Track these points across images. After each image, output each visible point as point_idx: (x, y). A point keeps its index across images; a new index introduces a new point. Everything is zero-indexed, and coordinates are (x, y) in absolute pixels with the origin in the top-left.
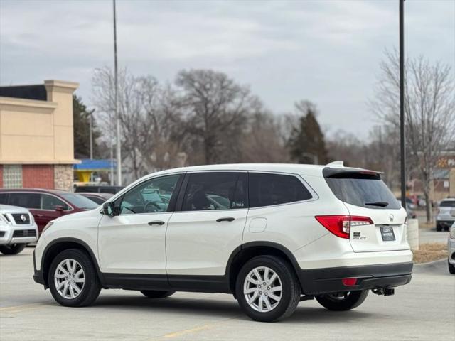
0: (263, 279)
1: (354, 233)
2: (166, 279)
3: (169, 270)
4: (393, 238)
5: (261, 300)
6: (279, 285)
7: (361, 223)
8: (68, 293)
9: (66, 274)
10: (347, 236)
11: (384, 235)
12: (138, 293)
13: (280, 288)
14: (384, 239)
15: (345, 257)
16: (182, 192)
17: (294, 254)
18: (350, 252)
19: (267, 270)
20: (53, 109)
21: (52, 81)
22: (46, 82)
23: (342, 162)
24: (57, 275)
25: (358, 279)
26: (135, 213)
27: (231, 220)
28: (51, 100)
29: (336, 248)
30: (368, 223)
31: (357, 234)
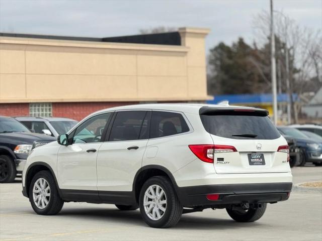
0: (155, 194)
1: (218, 159)
2: (97, 194)
3: (99, 187)
4: (263, 163)
5: (154, 211)
6: (165, 199)
7: (225, 150)
8: (41, 204)
9: (40, 190)
10: (211, 161)
11: (252, 160)
12: (113, 206)
13: (165, 202)
14: (251, 163)
15: (208, 177)
16: (110, 127)
17: (173, 175)
18: (213, 174)
19: (158, 187)
20: (186, 53)
21: (184, 29)
22: (180, 29)
23: (228, 102)
24: (34, 191)
25: (220, 195)
26: (86, 142)
27: (136, 148)
28: (184, 45)
29: (202, 170)
30: (232, 150)
31: (221, 159)
